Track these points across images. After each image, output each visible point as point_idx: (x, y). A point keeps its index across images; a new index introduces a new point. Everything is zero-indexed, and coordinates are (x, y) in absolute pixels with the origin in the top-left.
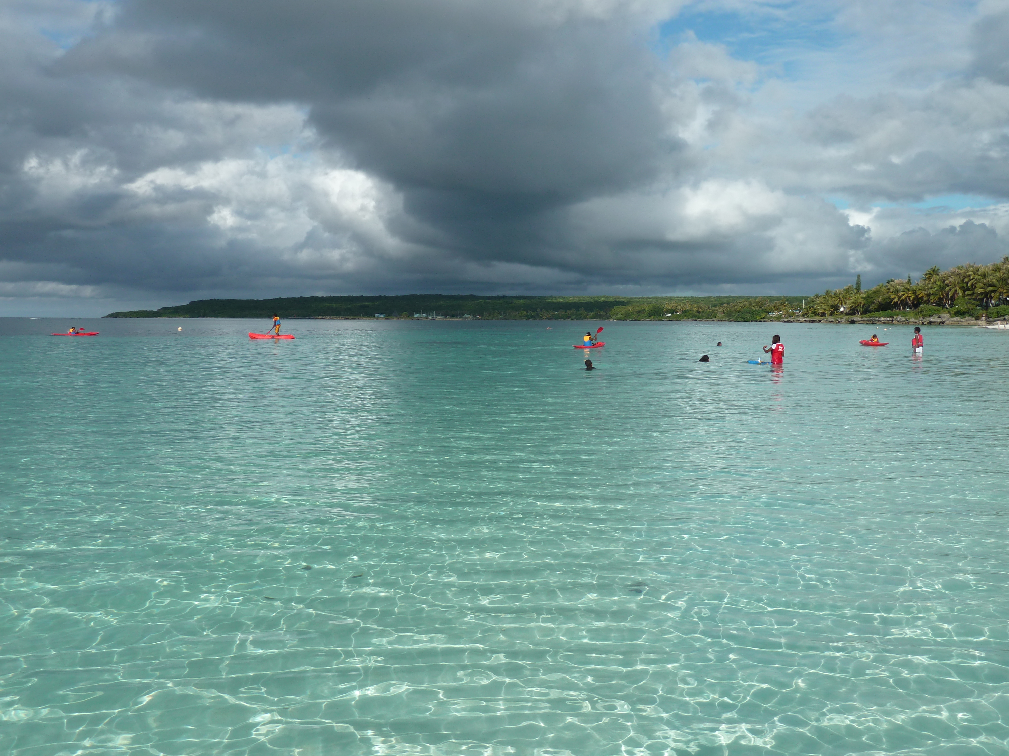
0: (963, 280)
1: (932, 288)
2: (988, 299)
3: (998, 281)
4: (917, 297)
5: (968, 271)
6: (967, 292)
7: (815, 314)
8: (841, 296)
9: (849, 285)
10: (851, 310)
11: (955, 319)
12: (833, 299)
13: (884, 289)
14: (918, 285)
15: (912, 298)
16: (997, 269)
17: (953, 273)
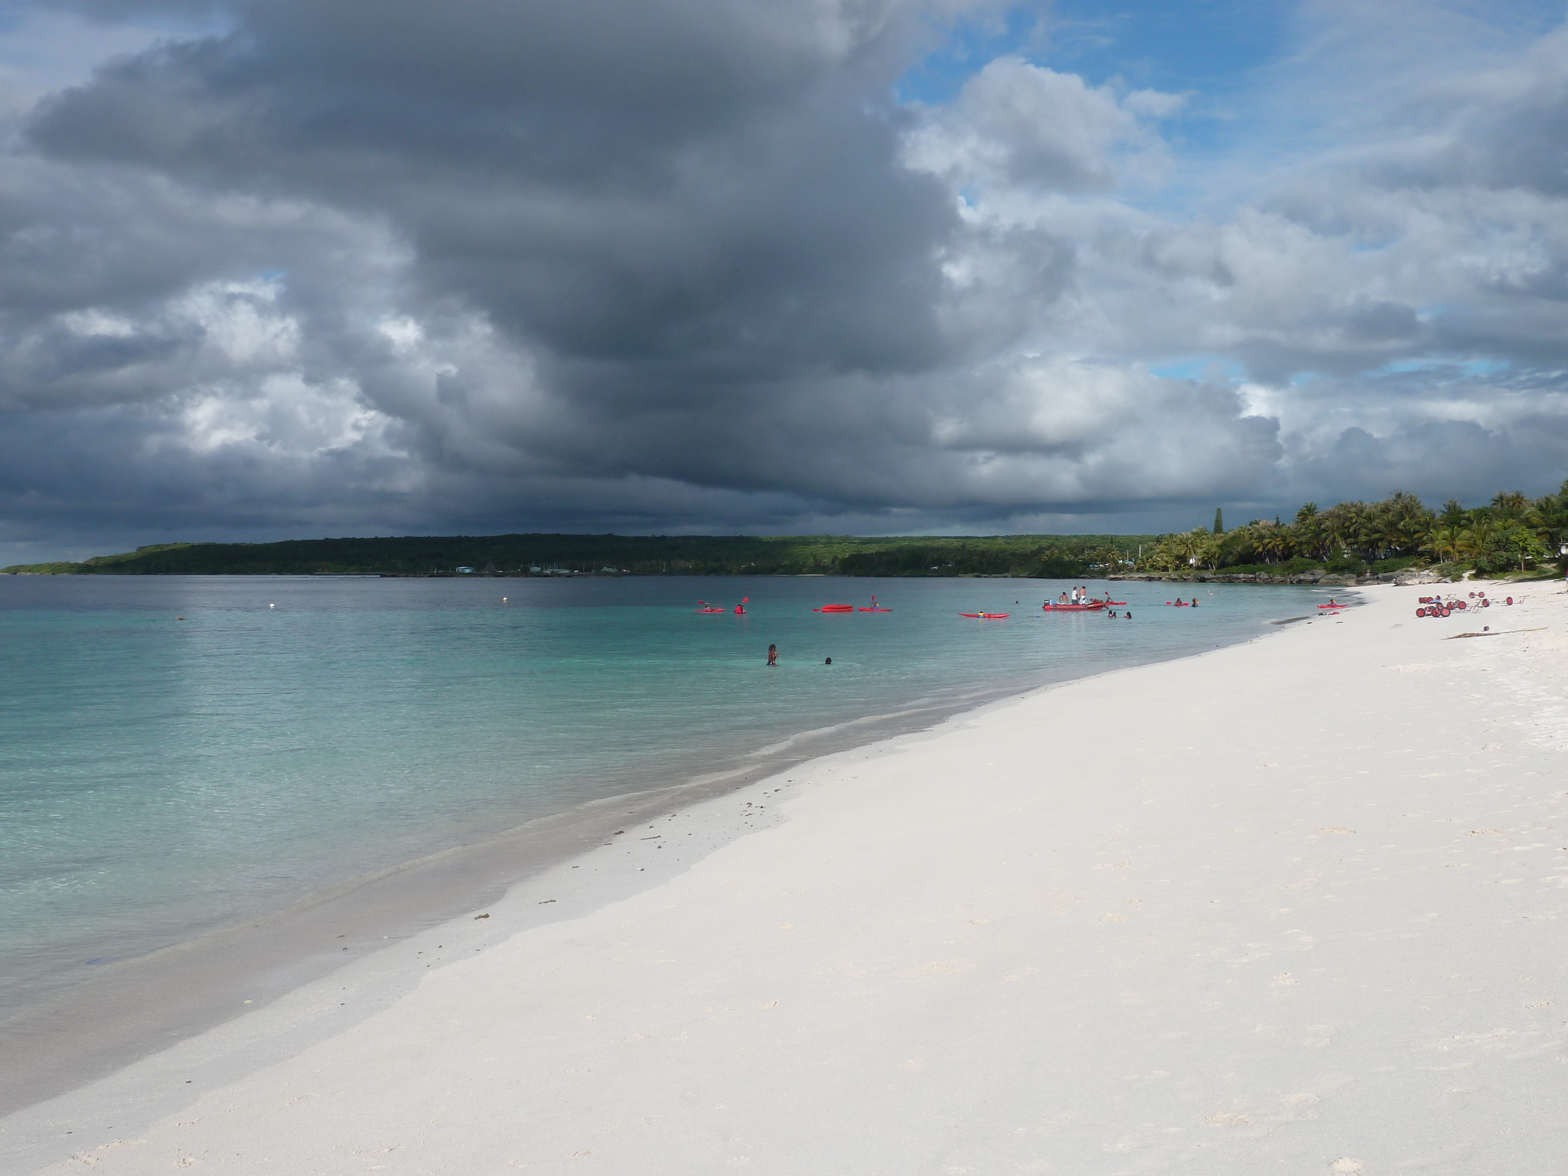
0: (1343, 524)
1: (1304, 534)
3: (1385, 526)
4: (1287, 547)
5: (1350, 512)
7: (1154, 567)
8: (1190, 541)
11: (1332, 576)
12: (1180, 547)
14: (1290, 528)
15: (1281, 548)
17: (1331, 515)
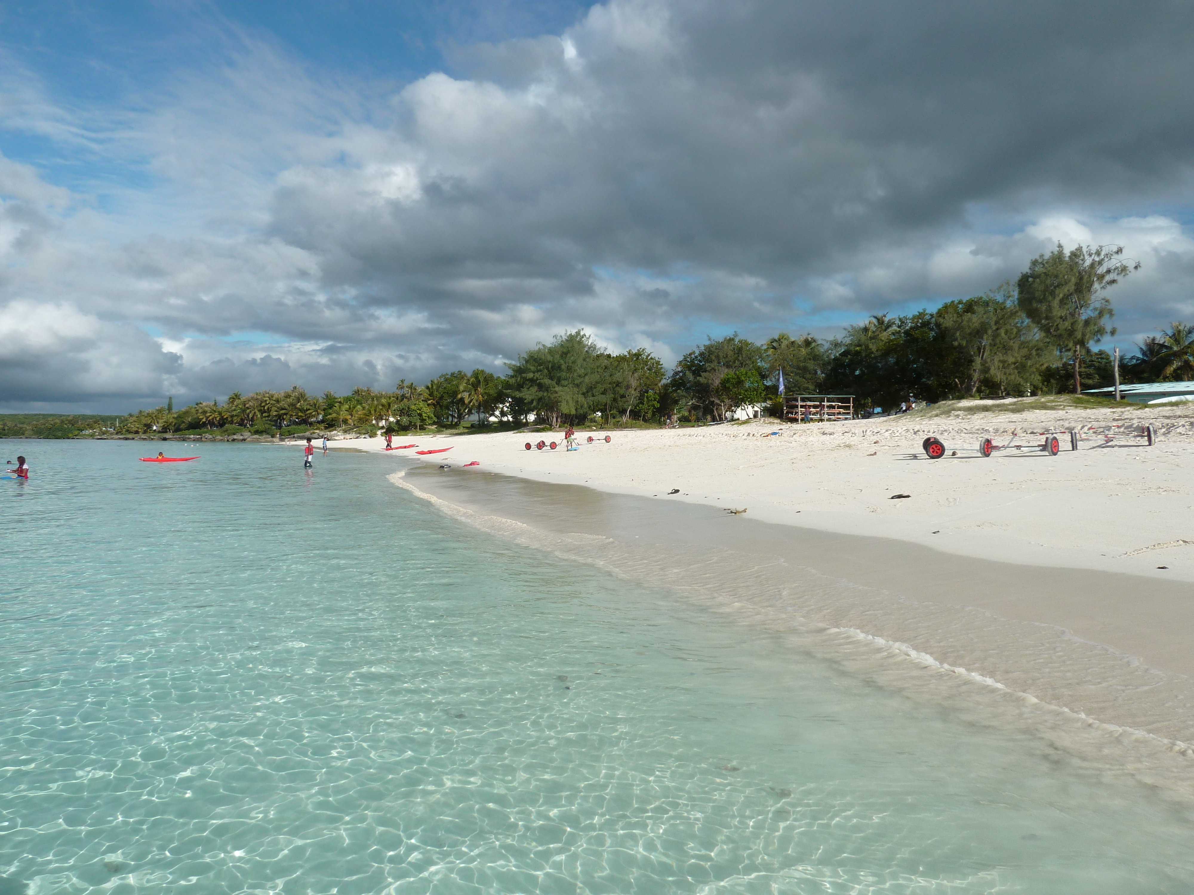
0: (261, 404)
2: (281, 420)
3: (288, 406)
4: (222, 418)
5: (264, 397)
6: (264, 415)
7: (129, 431)
8: (154, 415)
9: (161, 406)
10: (163, 429)
11: (255, 436)
12: (146, 419)
13: (193, 410)
14: (223, 407)
15: (218, 419)
16: (288, 396)
17: (253, 398)
